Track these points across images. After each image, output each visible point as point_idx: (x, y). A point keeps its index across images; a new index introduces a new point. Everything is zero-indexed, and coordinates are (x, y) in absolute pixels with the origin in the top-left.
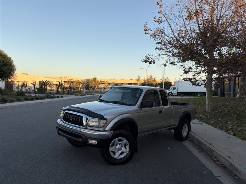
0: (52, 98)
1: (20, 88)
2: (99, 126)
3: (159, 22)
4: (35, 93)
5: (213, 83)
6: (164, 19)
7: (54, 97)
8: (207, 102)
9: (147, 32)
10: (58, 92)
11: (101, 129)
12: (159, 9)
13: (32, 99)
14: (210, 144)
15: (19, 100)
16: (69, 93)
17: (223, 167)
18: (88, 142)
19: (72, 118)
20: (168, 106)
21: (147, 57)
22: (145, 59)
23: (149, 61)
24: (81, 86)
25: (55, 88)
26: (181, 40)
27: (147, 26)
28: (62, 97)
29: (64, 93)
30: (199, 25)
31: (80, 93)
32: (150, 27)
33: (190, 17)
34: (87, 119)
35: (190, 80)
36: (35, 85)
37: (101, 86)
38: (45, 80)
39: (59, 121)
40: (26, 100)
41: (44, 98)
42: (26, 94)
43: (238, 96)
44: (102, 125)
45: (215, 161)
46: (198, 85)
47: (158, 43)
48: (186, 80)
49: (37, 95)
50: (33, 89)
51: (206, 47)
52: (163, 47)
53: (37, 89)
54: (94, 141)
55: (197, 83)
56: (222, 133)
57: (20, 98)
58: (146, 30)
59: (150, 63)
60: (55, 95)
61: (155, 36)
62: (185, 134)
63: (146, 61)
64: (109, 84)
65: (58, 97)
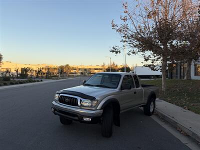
0: (33, 82)
1: (4, 74)
2: (92, 105)
3: (125, 20)
4: (18, 77)
5: (167, 68)
6: (128, 17)
7: (35, 81)
8: (163, 84)
9: (114, 27)
10: (37, 77)
11: (94, 109)
12: (124, 10)
13: (16, 83)
14: (173, 117)
15: (5, 84)
16: (47, 78)
17: (187, 136)
18: (83, 119)
19: (67, 100)
20: (140, 88)
21: (114, 48)
22: (112, 49)
23: (115, 51)
24: (56, 71)
25: (34, 74)
26: (142, 34)
27: (114, 23)
28: (41, 81)
29: (42, 77)
30: (156, 22)
31: (56, 77)
32: (116, 24)
33: (149, 16)
34: (81, 101)
35: (149, 66)
36: (17, 71)
37: (73, 71)
38: (26, 67)
39: (54, 102)
40: (12, 84)
41: (27, 82)
42: (12, 79)
43: (185, 78)
44: (94, 105)
45: (180, 132)
46: (156, 70)
47: (123, 37)
48: (146, 66)
49: (20, 80)
50: (16, 74)
51: (162, 40)
52: (127, 40)
53: (19, 74)
54: (88, 119)
55: (155, 68)
56: (179, 108)
57: (6, 82)
58: (113, 26)
59: (117, 53)
60: (36, 80)
61: (120, 31)
62: (151, 110)
63: (113, 51)
64: (80, 69)
65: (38, 81)
